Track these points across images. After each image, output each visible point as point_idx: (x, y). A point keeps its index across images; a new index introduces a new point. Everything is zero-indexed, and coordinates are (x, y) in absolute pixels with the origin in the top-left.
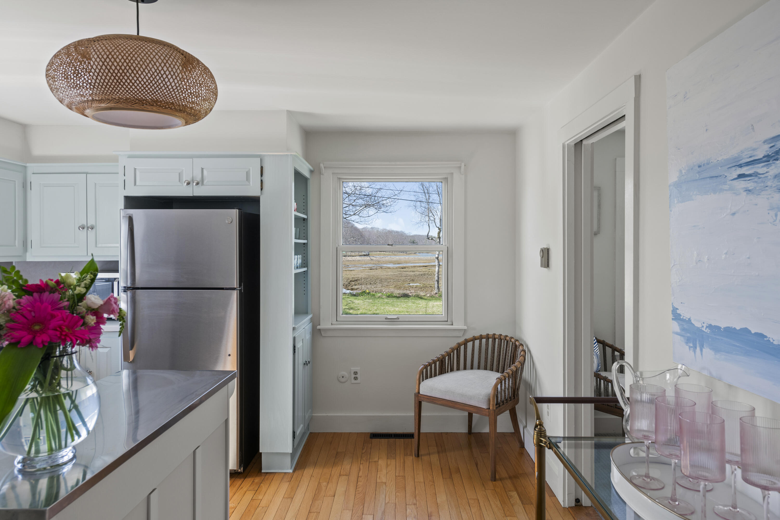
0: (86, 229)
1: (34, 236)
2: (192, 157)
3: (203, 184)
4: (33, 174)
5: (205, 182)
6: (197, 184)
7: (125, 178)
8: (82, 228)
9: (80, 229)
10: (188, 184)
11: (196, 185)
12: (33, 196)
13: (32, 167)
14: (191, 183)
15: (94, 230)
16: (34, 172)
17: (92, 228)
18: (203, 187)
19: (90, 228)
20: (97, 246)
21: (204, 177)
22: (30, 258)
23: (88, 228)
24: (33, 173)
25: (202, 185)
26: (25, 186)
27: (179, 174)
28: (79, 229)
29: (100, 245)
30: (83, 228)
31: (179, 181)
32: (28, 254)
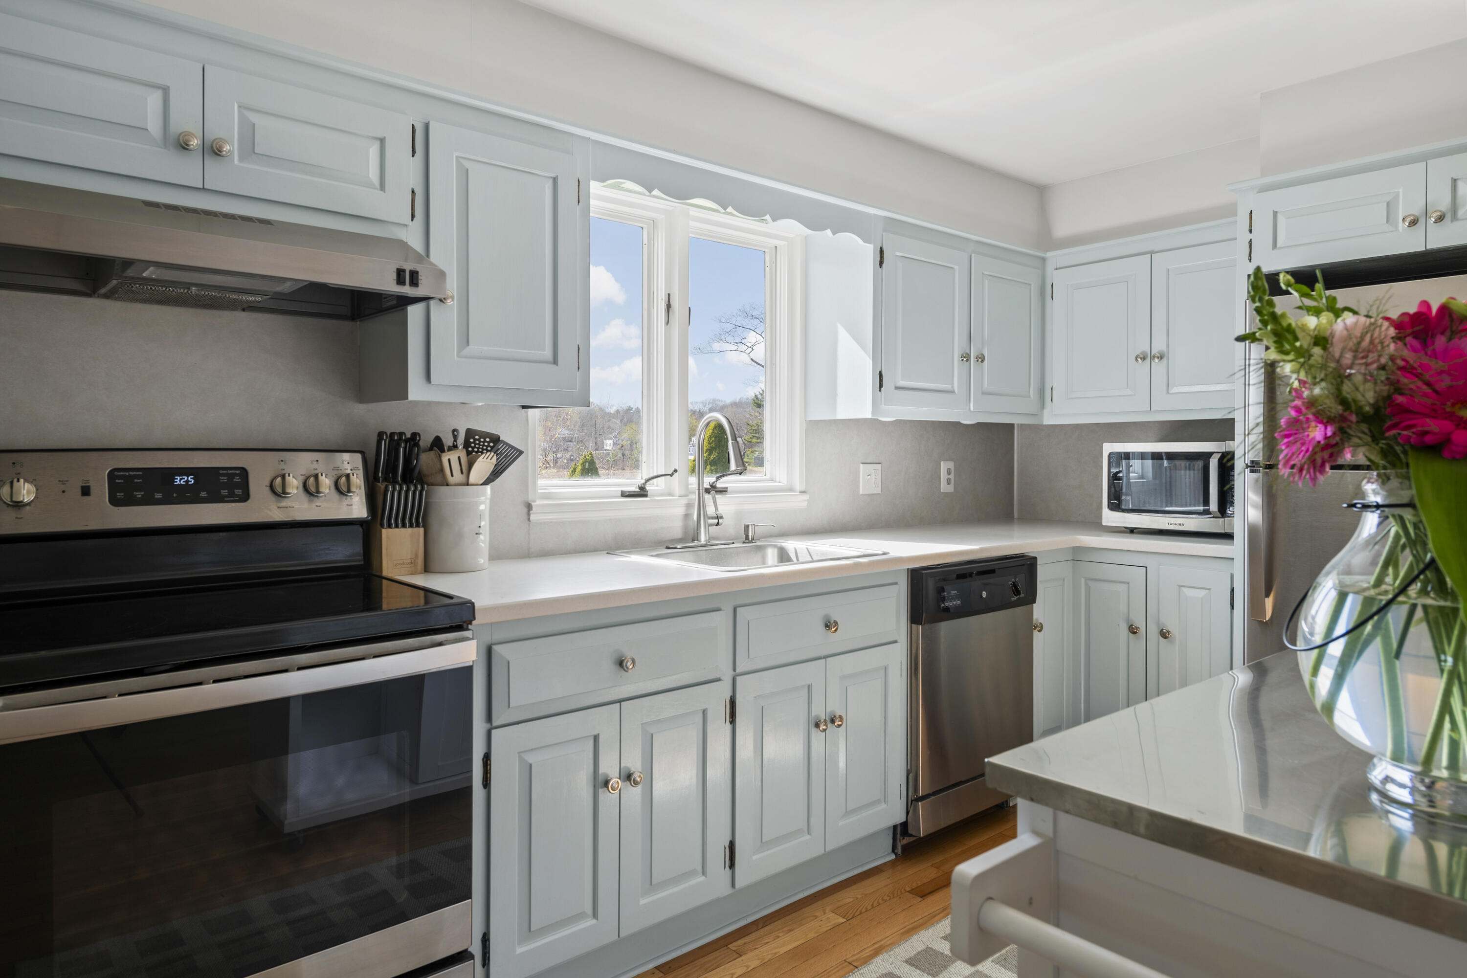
0: (1148, 359)
1: (1056, 378)
2: (1424, 158)
3: (1455, 218)
4: (1056, 269)
5: (1461, 213)
6: (1440, 219)
7: (1251, 236)
8: (1141, 358)
9: (1139, 359)
10: (1414, 223)
11: (1435, 222)
12: (1056, 309)
13: (1055, 257)
14: (1422, 221)
15: (1164, 360)
16: (1058, 267)
17: (1161, 357)
18: (1455, 224)
19: (1158, 358)
20: (1169, 392)
21: (1459, 201)
22: (1049, 419)
23: (1154, 357)
24: (1055, 267)
25: (1452, 221)
26: (1045, 292)
27: (1388, 204)
28: (1136, 360)
29: (1175, 390)
30: (1144, 359)
31: (1387, 222)
32: (1046, 412)
